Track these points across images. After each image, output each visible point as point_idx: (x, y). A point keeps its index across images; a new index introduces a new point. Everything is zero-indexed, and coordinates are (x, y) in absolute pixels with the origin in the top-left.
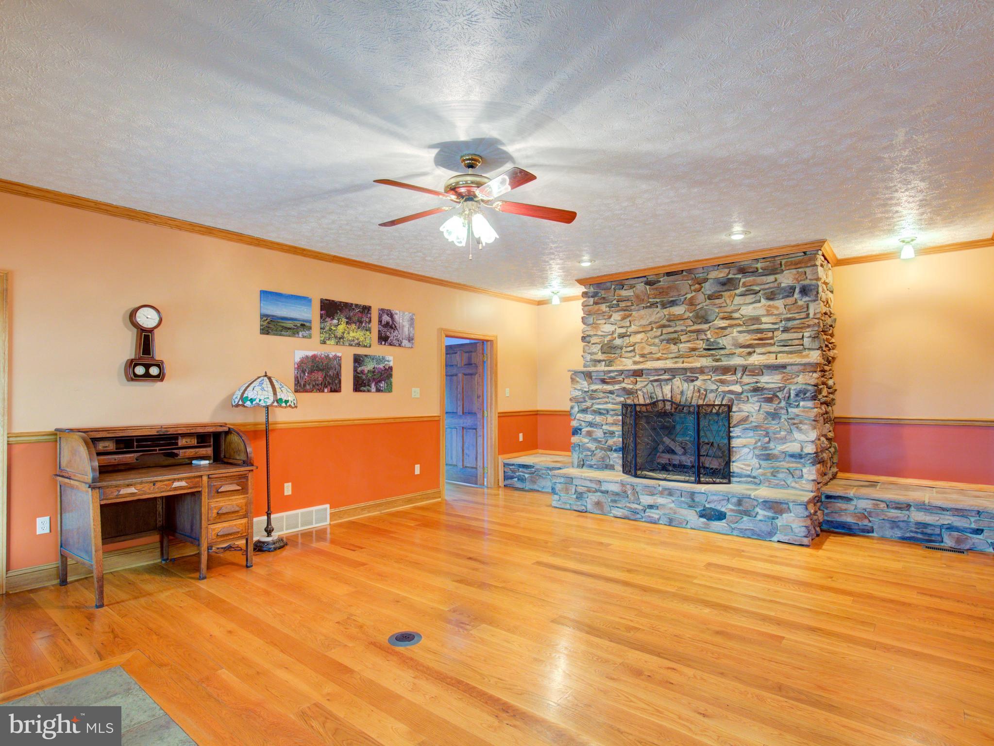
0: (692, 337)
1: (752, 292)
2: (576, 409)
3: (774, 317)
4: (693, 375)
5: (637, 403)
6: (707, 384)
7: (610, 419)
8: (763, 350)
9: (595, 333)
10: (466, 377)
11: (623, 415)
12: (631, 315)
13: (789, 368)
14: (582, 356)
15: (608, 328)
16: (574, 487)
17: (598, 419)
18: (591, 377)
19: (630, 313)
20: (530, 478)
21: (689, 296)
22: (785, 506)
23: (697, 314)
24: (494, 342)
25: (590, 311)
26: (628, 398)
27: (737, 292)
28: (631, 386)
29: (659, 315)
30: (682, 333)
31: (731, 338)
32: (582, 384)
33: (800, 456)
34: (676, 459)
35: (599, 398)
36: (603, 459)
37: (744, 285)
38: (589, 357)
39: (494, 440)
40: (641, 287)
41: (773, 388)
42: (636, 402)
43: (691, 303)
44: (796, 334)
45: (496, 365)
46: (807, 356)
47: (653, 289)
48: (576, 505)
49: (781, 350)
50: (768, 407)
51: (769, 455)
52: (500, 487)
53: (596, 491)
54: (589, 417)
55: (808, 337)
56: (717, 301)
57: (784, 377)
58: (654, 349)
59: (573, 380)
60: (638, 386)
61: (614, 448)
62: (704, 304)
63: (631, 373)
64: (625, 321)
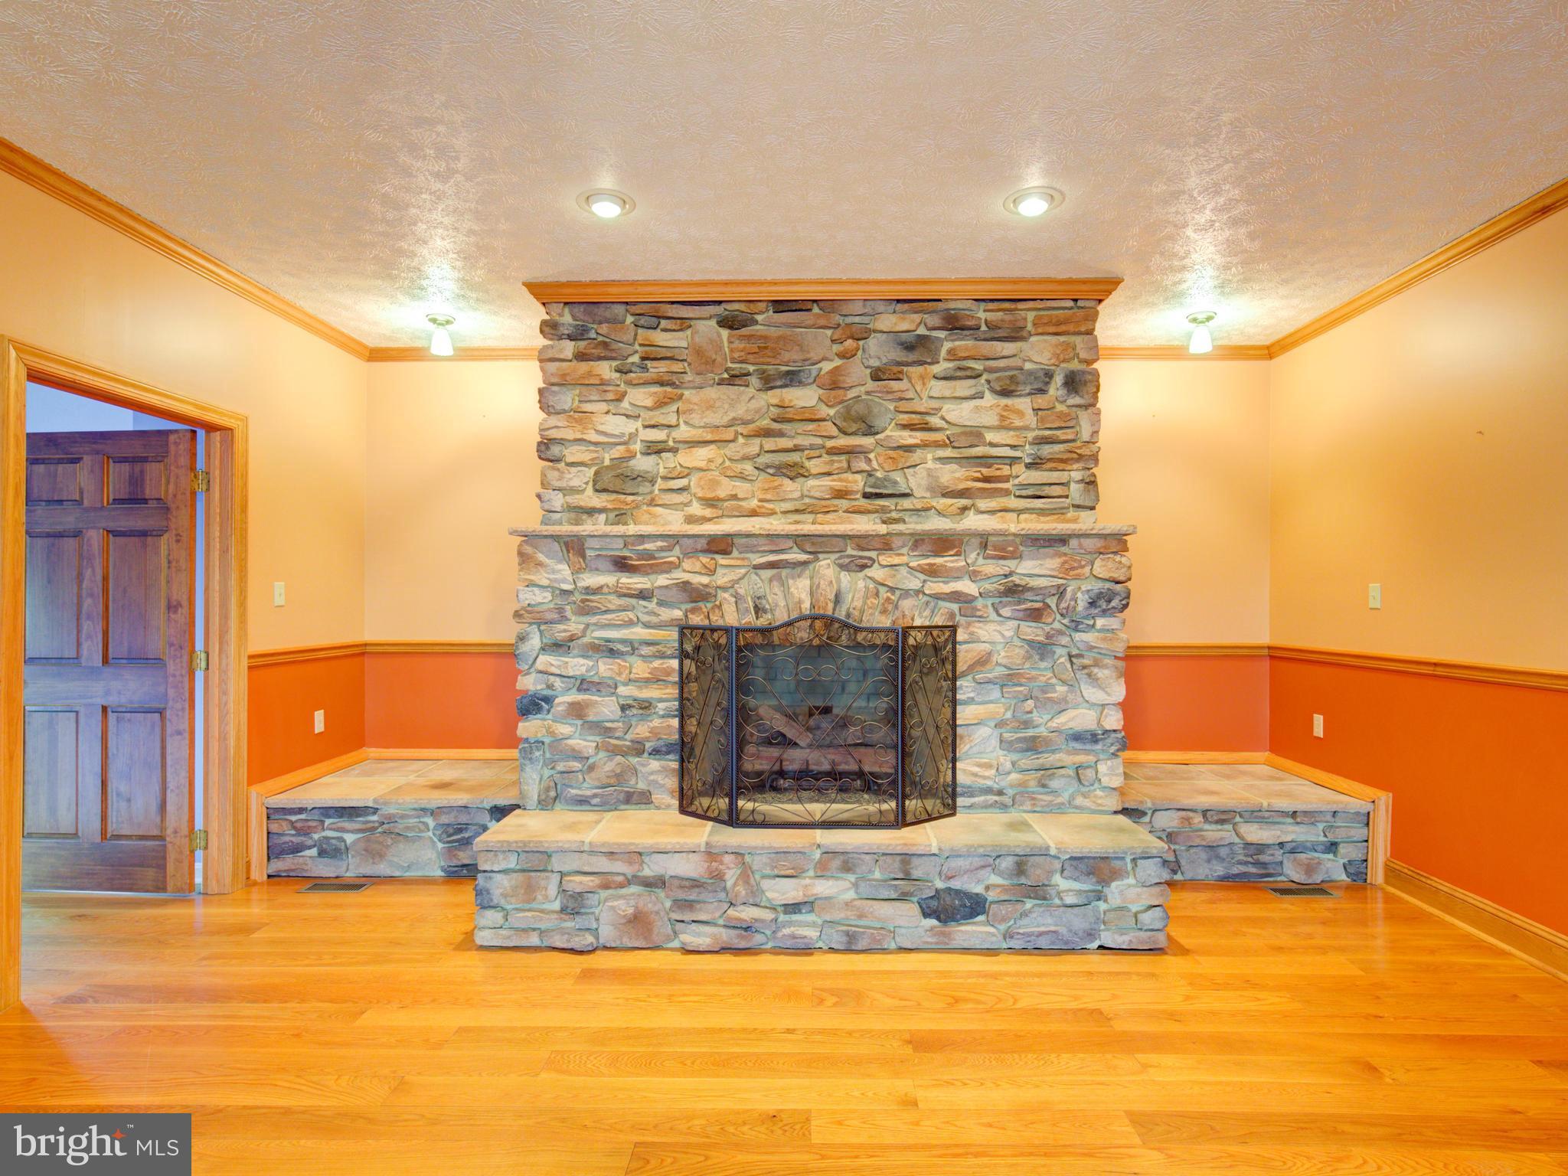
0: (836, 465)
1: (968, 373)
2: (535, 642)
3: (1012, 433)
4: (861, 553)
5: (720, 623)
6: (899, 577)
7: (640, 668)
8: (993, 504)
9: (579, 436)
10: (121, 540)
11: (683, 655)
12: (681, 397)
13: (1074, 543)
14: (539, 496)
15: (617, 425)
16: (556, 878)
17: (605, 668)
18: (582, 554)
19: (679, 391)
20: (362, 845)
21: (827, 367)
22: (1117, 864)
23: (848, 409)
24: (238, 435)
25: (564, 376)
26: (693, 611)
27: (936, 369)
28: (705, 580)
29: (753, 404)
30: (813, 453)
31: (925, 474)
32: (554, 572)
33: (1094, 738)
34: (794, 759)
35: (606, 612)
36: (619, 777)
37: (952, 355)
38: (558, 501)
39: (232, 742)
40: (707, 328)
41: (1046, 587)
42: (716, 620)
43: (834, 384)
44: (1056, 474)
45: (244, 509)
46: (1075, 520)
47: (742, 337)
48: (562, 931)
49: (1029, 506)
50: (1032, 631)
51: (1034, 738)
52: (255, 884)
53: (628, 882)
54: (577, 665)
55: (1078, 482)
56: (894, 385)
57: (1065, 562)
58: (741, 488)
59: (524, 558)
60: (722, 578)
61: (648, 745)
62: (863, 389)
63: (702, 543)
64: (664, 410)
